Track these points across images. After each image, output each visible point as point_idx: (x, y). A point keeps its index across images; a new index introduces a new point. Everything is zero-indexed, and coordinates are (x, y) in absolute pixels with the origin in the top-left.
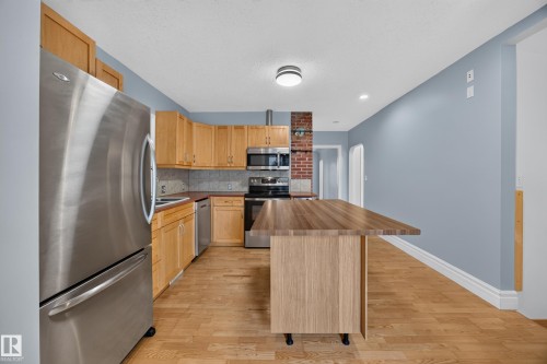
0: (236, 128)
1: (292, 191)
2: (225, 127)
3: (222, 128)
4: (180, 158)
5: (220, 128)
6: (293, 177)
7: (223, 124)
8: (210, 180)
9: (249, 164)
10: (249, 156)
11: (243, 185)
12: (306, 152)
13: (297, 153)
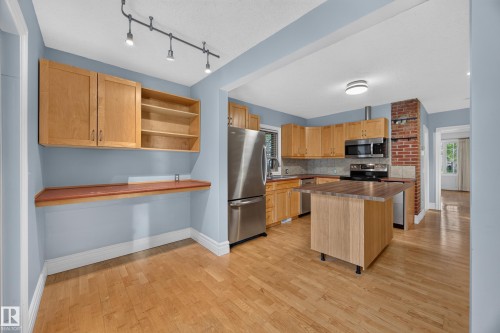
0: (337, 126)
1: (392, 176)
2: (329, 127)
3: (326, 128)
4: (295, 152)
5: (325, 127)
6: (394, 164)
7: (328, 124)
8: (321, 166)
9: (347, 153)
10: (347, 148)
11: (345, 170)
12: (409, 139)
13: (399, 141)
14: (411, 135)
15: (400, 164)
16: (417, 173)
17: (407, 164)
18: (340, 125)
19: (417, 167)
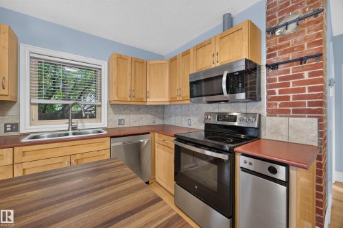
0: (184, 55)
5: (172, 60)
6: (271, 113)
11: (200, 121)
12: (302, 60)
13: (281, 68)
14: (308, 50)
15: (283, 112)
16: (321, 134)
17: (298, 113)
18: (187, 53)
19: (320, 120)
